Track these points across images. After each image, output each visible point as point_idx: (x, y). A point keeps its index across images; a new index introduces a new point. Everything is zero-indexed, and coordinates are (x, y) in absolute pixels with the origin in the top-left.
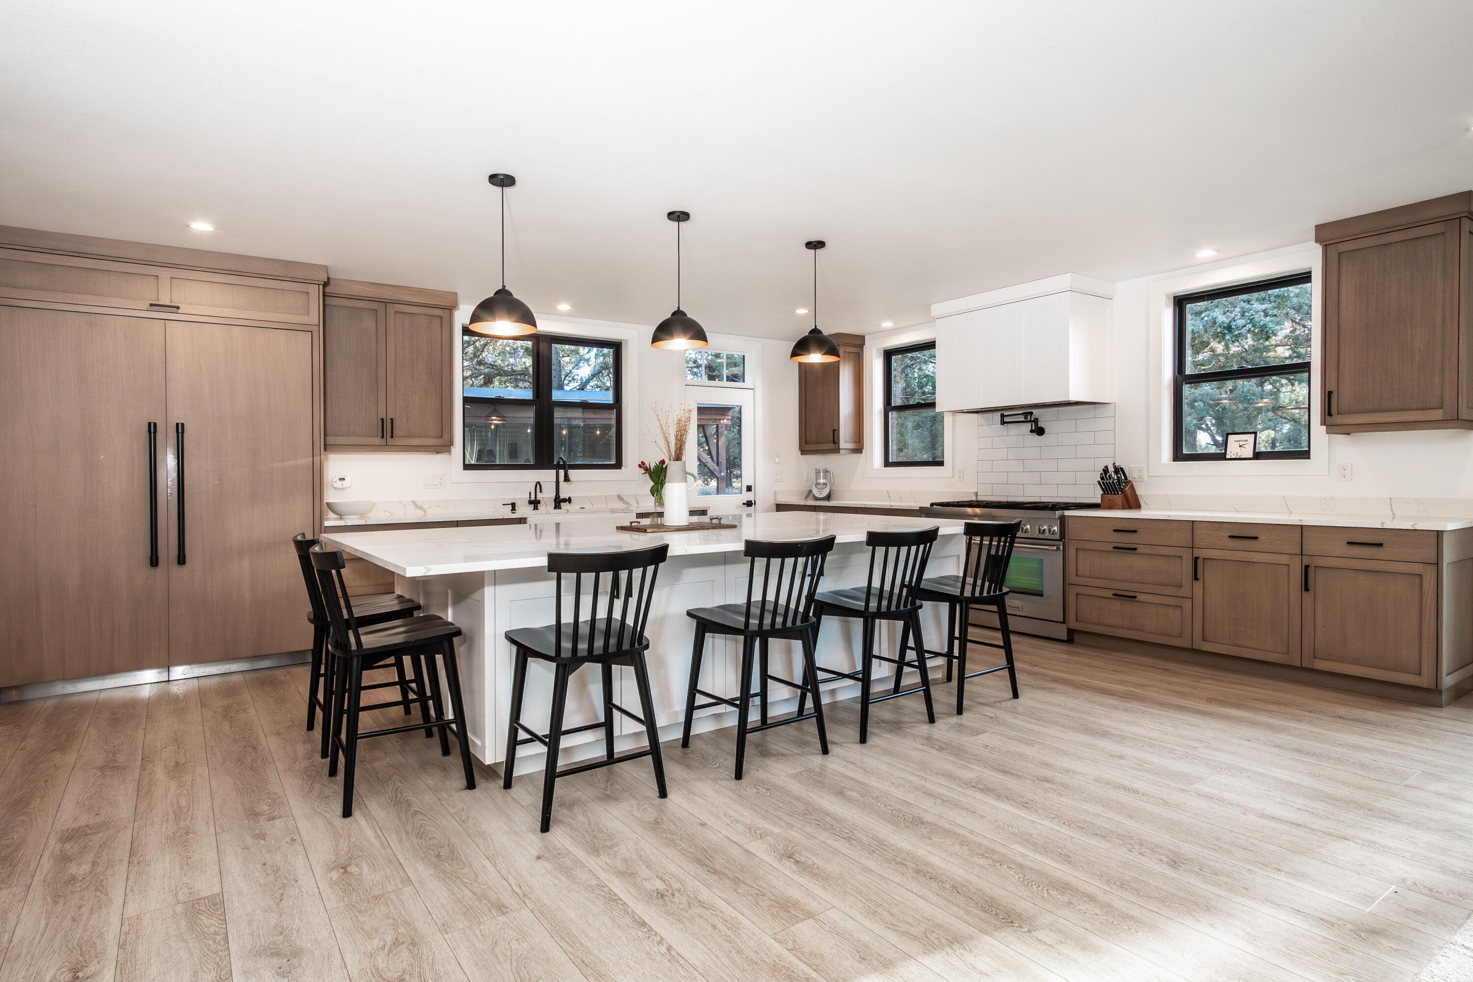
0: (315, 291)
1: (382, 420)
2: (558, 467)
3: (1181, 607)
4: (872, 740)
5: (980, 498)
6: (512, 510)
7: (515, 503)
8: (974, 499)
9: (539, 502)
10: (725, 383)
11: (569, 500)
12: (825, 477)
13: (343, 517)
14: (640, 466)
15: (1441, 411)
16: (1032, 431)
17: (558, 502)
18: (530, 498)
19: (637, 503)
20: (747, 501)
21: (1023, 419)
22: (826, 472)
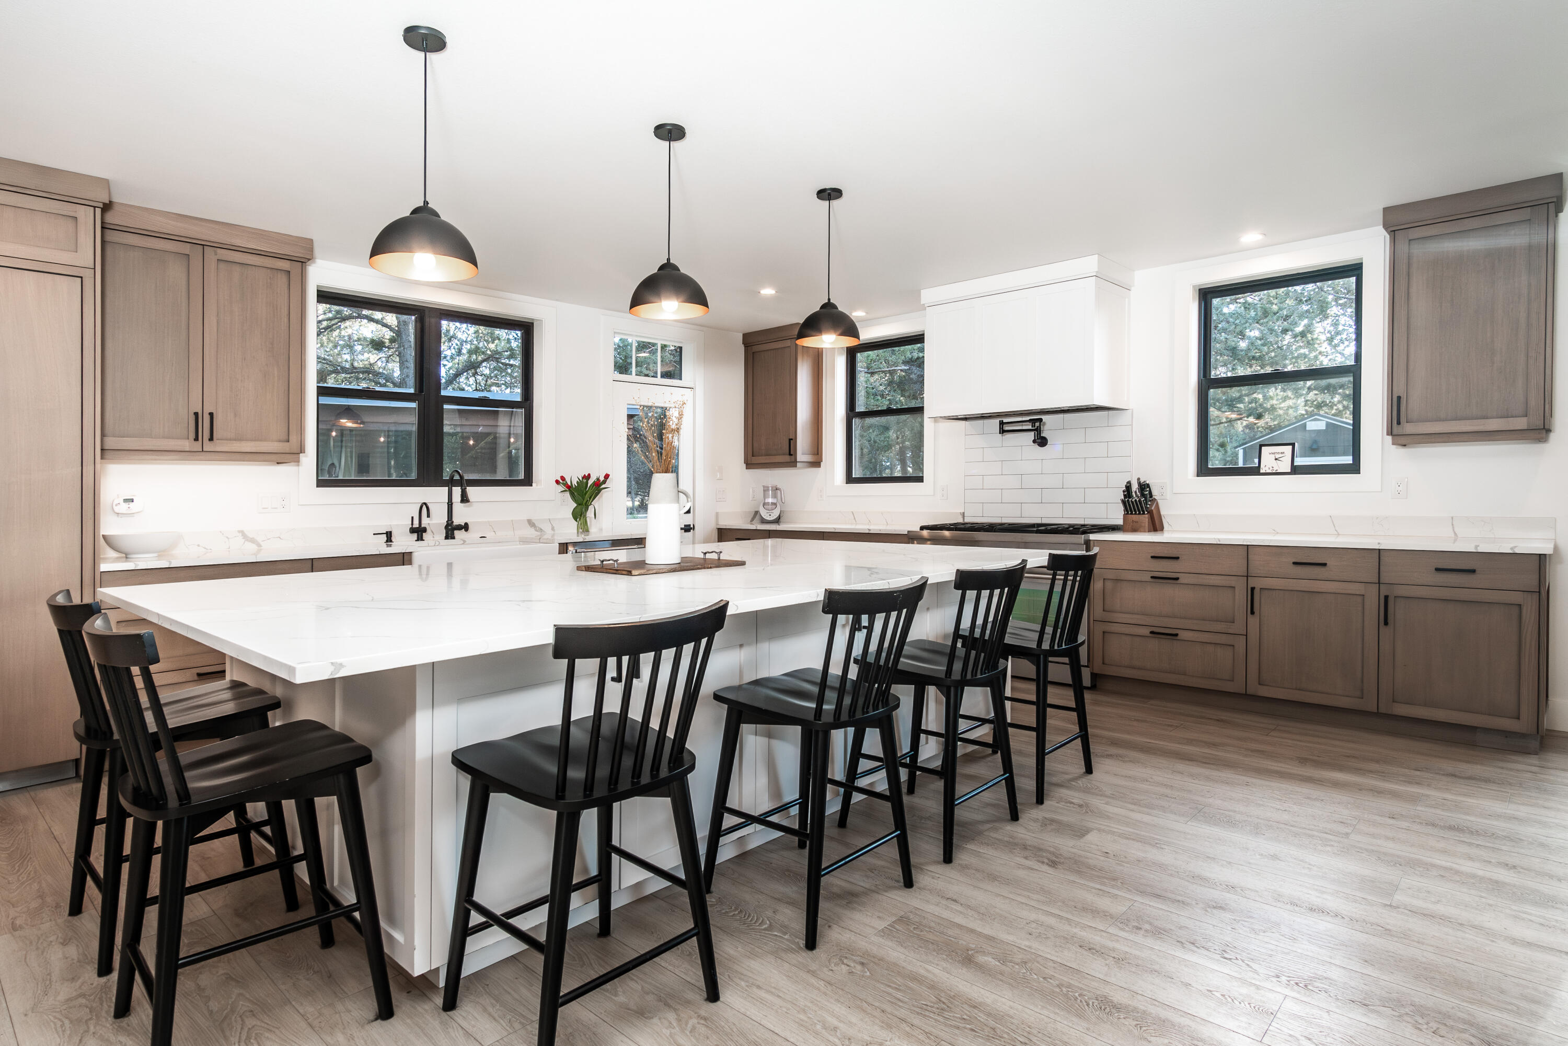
0: (86, 217)
1: (196, 414)
2: (451, 483)
3: (1233, 646)
4: (961, 857)
5: (967, 520)
6: (387, 541)
7: (391, 532)
8: (961, 521)
9: (425, 530)
10: (659, 380)
11: (466, 527)
12: (775, 496)
13: (129, 556)
14: (557, 482)
15: (1525, 419)
16: (1034, 441)
17: (451, 530)
18: (412, 524)
19: (553, 529)
20: (685, 526)
21: (1030, 427)
22: (776, 489)
